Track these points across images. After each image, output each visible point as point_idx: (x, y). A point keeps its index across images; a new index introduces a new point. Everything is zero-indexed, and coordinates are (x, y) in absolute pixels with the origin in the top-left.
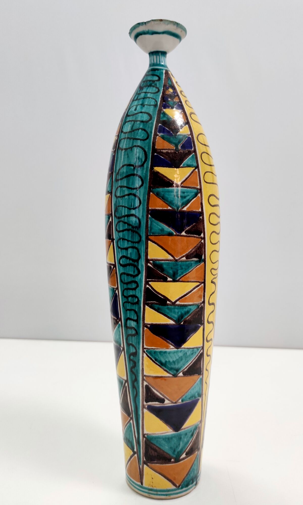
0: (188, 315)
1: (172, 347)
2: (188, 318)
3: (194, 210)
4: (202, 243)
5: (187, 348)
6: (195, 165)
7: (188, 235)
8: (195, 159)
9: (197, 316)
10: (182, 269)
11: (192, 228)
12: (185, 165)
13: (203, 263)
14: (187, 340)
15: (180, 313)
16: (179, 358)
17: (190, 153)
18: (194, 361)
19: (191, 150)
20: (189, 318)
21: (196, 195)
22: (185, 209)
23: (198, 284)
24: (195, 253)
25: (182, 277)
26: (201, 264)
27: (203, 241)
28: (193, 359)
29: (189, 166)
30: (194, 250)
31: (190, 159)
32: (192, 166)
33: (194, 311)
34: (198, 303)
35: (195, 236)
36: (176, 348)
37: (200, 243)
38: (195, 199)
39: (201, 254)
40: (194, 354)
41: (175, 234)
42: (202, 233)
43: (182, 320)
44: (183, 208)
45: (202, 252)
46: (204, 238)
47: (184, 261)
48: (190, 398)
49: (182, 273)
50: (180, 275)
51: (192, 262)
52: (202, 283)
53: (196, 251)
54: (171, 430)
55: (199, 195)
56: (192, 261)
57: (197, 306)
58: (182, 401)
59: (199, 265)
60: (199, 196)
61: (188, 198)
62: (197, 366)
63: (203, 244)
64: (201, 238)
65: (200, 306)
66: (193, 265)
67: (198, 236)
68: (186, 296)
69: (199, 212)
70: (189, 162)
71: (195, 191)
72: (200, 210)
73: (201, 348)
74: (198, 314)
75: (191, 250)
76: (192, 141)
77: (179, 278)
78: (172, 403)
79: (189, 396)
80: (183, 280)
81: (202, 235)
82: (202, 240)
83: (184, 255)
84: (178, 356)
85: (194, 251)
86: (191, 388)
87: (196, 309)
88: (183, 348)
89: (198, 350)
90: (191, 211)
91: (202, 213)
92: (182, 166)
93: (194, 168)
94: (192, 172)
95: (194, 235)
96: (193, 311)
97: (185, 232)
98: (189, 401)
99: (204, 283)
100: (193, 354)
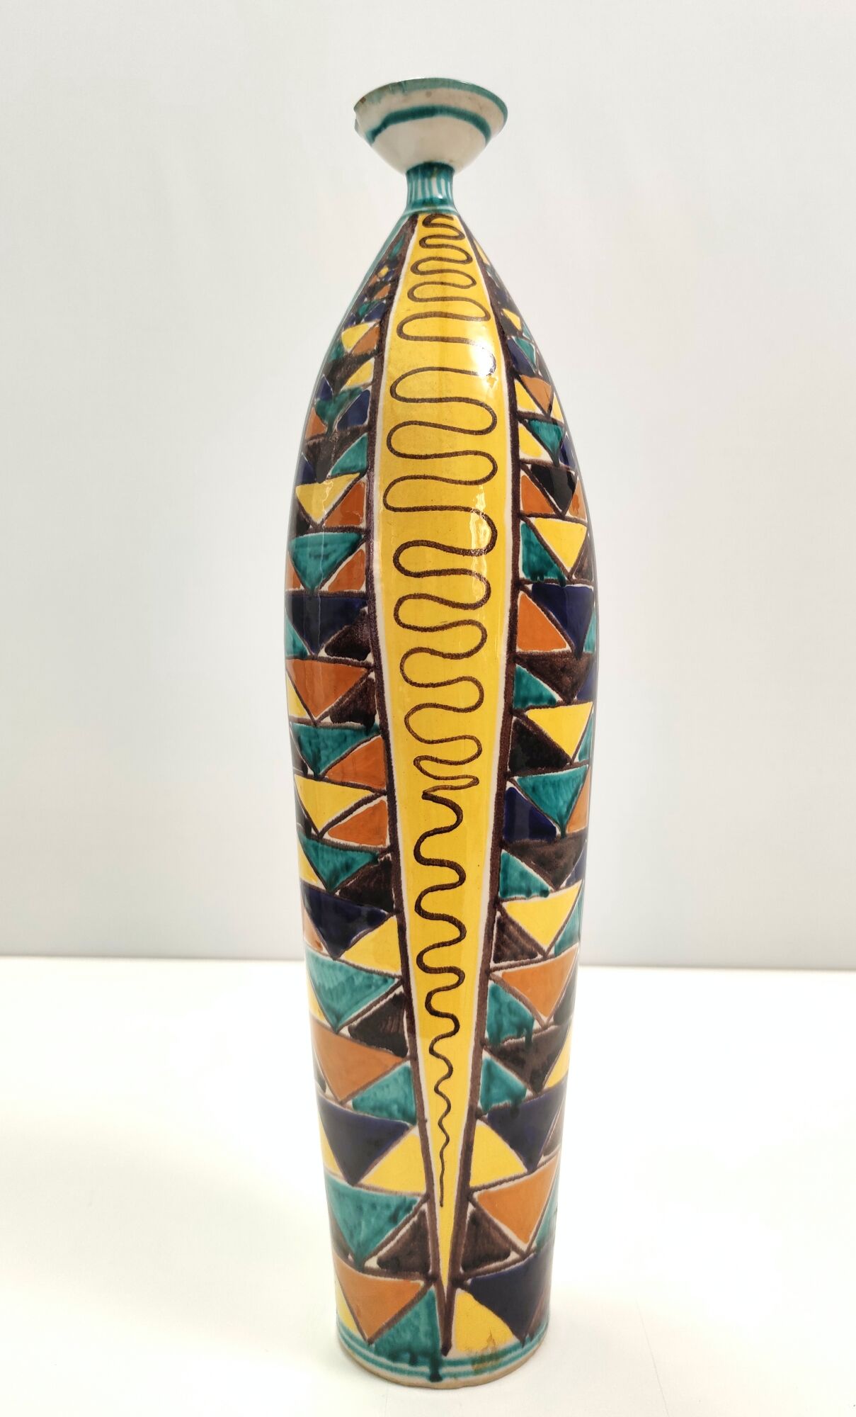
0: (349, 875)
1: (325, 951)
2: (349, 884)
3: (347, 591)
4: (370, 680)
5: (354, 966)
6: (362, 466)
7: (332, 658)
8: (366, 448)
9: (373, 883)
10: (327, 747)
11: (338, 639)
12: (338, 472)
13: (380, 736)
14: (352, 942)
15: (331, 866)
16: (339, 984)
17: (356, 434)
18: (374, 1009)
19: (360, 426)
20: (351, 882)
21: (353, 547)
22: (325, 588)
23: (368, 794)
24: (352, 707)
25: (329, 768)
26: (372, 740)
27: (372, 675)
28: (371, 1002)
29: (345, 472)
30: (347, 699)
31: (353, 450)
32: (354, 470)
33: (364, 867)
34: (373, 846)
35: (349, 659)
36: (332, 957)
37: (364, 681)
38: (350, 559)
39: (369, 712)
40: (373, 988)
41: (309, 654)
42: (370, 652)
43: (338, 884)
44: (322, 585)
45: (371, 706)
46: (378, 668)
47: (326, 727)
48: (374, 1109)
49: (328, 759)
50: (325, 764)
51: (348, 732)
52: (384, 793)
53: (353, 701)
54: (340, 1173)
55: (363, 547)
56: (346, 728)
57: (369, 855)
58: (355, 1106)
59: (365, 742)
60: (361, 551)
61: (332, 558)
62: (388, 1028)
63: (374, 683)
64: (368, 667)
65: (383, 859)
66: (349, 740)
67: (355, 661)
68: (340, 821)
69: (361, 594)
70: (348, 460)
71: (353, 536)
72: (363, 589)
73: (396, 980)
74: (375, 880)
75: (341, 697)
76: (370, 400)
77: (322, 771)
78: (336, 1100)
79: (372, 1104)
80: (332, 778)
81: (370, 659)
82: (369, 674)
83: (327, 710)
84: (337, 979)
85: (347, 701)
86: (377, 1079)
87: (369, 864)
88: (343, 961)
89: (385, 981)
90: (339, 592)
91: (368, 598)
92: (330, 474)
93: (358, 475)
94: (350, 487)
95: (347, 658)
96: (359, 867)
97: (326, 651)
98: (368, 1113)
99: (390, 793)
100: (369, 986)
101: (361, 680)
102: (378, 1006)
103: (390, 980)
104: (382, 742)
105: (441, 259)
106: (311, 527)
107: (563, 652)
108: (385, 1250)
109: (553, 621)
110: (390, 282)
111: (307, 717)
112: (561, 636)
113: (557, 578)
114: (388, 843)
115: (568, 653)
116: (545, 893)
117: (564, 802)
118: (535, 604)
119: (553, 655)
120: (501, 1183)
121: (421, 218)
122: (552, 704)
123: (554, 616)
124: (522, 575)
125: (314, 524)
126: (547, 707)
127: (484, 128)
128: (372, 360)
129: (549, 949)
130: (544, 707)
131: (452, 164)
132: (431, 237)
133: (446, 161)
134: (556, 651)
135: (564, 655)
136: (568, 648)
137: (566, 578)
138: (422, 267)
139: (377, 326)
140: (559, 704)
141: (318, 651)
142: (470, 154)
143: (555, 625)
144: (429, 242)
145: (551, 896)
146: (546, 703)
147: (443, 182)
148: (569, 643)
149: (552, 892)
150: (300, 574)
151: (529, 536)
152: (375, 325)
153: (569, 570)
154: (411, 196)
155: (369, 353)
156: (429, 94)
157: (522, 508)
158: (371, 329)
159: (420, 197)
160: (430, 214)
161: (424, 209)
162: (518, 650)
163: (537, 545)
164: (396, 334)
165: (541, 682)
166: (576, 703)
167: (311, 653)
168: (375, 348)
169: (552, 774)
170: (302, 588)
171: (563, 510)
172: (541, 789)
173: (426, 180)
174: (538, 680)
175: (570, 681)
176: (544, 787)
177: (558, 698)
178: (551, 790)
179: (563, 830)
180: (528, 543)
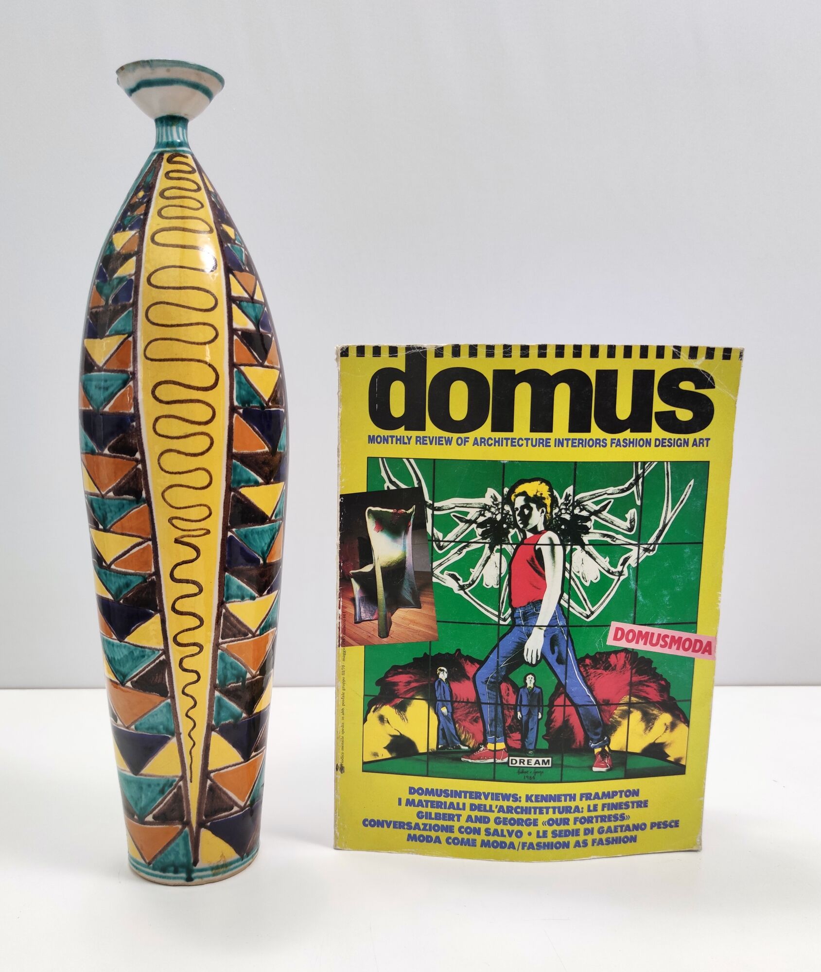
0: (129, 590)
1: (114, 637)
2: (128, 596)
3: (121, 411)
4: (139, 469)
5: (133, 645)
6: (129, 330)
7: (113, 455)
8: (131, 318)
9: (144, 594)
10: (111, 511)
11: (117, 442)
12: (113, 333)
13: (146, 505)
14: (131, 630)
15: (117, 585)
16: (124, 656)
17: (124, 308)
18: (147, 669)
19: (127, 303)
20: (130, 594)
21: (125, 383)
22: (107, 409)
23: (140, 540)
24: (127, 486)
25: (113, 525)
26: (141, 507)
27: (140, 466)
28: (145, 666)
29: (118, 333)
30: (124, 481)
31: (123, 319)
32: (124, 332)
33: (138, 584)
34: (143, 572)
35: (124, 456)
36: (119, 640)
37: (135, 470)
38: (122, 391)
39: (138, 489)
40: (146, 657)
41: (97, 451)
42: (137, 451)
43: (121, 596)
44: (105, 407)
45: (140, 486)
46: (143, 461)
47: (110, 498)
48: (148, 729)
49: (112, 519)
50: (110, 522)
51: (125, 502)
52: (150, 540)
53: (128, 482)
54: (128, 769)
55: (131, 383)
56: (124, 499)
57: (141, 577)
58: (136, 728)
59: (137, 508)
60: (130, 386)
61: (111, 390)
62: (156, 680)
63: (141, 471)
64: (137, 461)
65: (150, 580)
66: (125, 507)
67: (128, 457)
68: (122, 557)
69: (130, 414)
70: (120, 326)
71: (124, 376)
72: (132, 411)
73: (161, 652)
74: (145, 592)
75: (119, 480)
76: (134, 285)
77: (109, 526)
78: (124, 726)
79: (147, 726)
80: (115, 531)
81: (138, 456)
82: (137, 465)
83: (110, 488)
84: (123, 653)
85: (124, 483)
86: (149, 711)
87: (141, 583)
88: (126, 642)
89: (154, 653)
90: (116, 412)
91: (136, 417)
92: (108, 333)
93: (126, 335)
94: (122, 343)
95: (123, 455)
96: (135, 585)
97: (109, 450)
98: (145, 732)
99: (154, 539)
100: (143, 656)
101: (133, 469)
102: (149, 668)
103: (156, 652)
104: (148, 508)
105: (180, 188)
106: (96, 368)
107: (264, 452)
108: (157, 810)
109: (257, 433)
110: (145, 202)
111: (97, 491)
112: (262, 442)
113: (259, 405)
114: (153, 570)
115: (267, 452)
116: (253, 598)
117: (265, 544)
118: (245, 422)
119: (257, 454)
120: (227, 767)
121: (166, 156)
122: (257, 484)
123: (257, 429)
124: (236, 403)
125: (98, 366)
126: (254, 486)
127: (209, 94)
128: (134, 258)
129: (256, 631)
130: (252, 486)
131: (186, 117)
132: (172, 171)
133: (182, 114)
134: (259, 451)
135: (263, 454)
136: (267, 449)
137: (265, 405)
138: (167, 194)
139: (137, 234)
140: (261, 484)
141: (103, 450)
142: (199, 109)
143: (258, 435)
144: (171, 175)
145: (257, 599)
146: (252, 484)
147: (180, 129)
148: (268, 446)
149: (257, 597)
150: (89, 399)
151: (240, 378)
152: (135, 233)
153: (267, 399)
154: (159, 138)
155: (132, 253)
156: (168, 71)
157: (235, 360)
158: (133, 236)
159: (165, 140)
160: (172, 154)
161: (168, 149)
162: (234, 451)
163: (245, 384)
164: (150, 241)
165: (250, 471)
166: (272, 483)
167: (98, 451)
168: (136, 250)
169: (257, 527)
170: (91, 408)
171: (263, 361)
172: (250, 536)
173: (169, 128)
174: (247, 469)
175: (268, 470)
176: (252, 535)
177: (260, 480)
178: (256, 536)
179: (264, 560)
180: (240, 383)
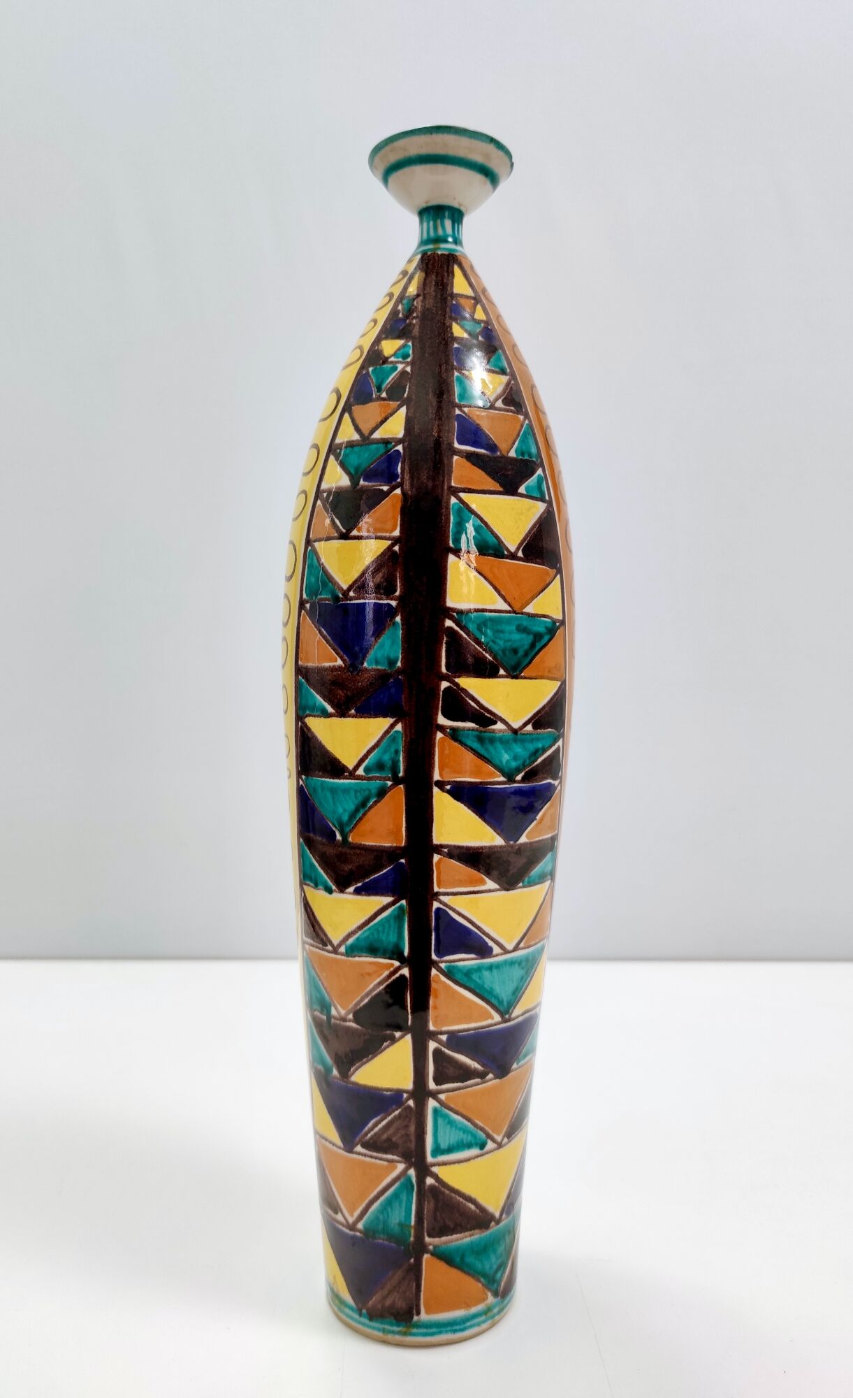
107: (334, 666)
109: (324, 637)
112: (332, 651)
113: (330, 596)
115: (340, 667)
116: (330, 891)
117: (345, 810)
118: (310, 622)
119: (324, 669)
122: (325, 714)
123: (325, 632)
124: (305, 596)
126: (321, 717)
129: (340, 945)
130: (318, 716)
134: (327, 664)
135: (333, 669)
136: (339, 662)
137: (341, 596)
140: (331, 715)
143: (326, 641)
145: (334, 895)
146: (319, 713)
148: (341, 658)
149: (335, 891)
151: (312, 559)
153: (345, 588)
157: (311, 536)
162: (300, 663)
163: (317, 567)
165: (315, 693)
166: (353, 716)
169: (328, 780)
171: (346, 531)
172: (320, 791)
174: (312, 690)
175: (342, 694)
176: (322, 791)
177: (330, 709)
178: (329, 795)
179: (345, 837)
180: (311, 566)
